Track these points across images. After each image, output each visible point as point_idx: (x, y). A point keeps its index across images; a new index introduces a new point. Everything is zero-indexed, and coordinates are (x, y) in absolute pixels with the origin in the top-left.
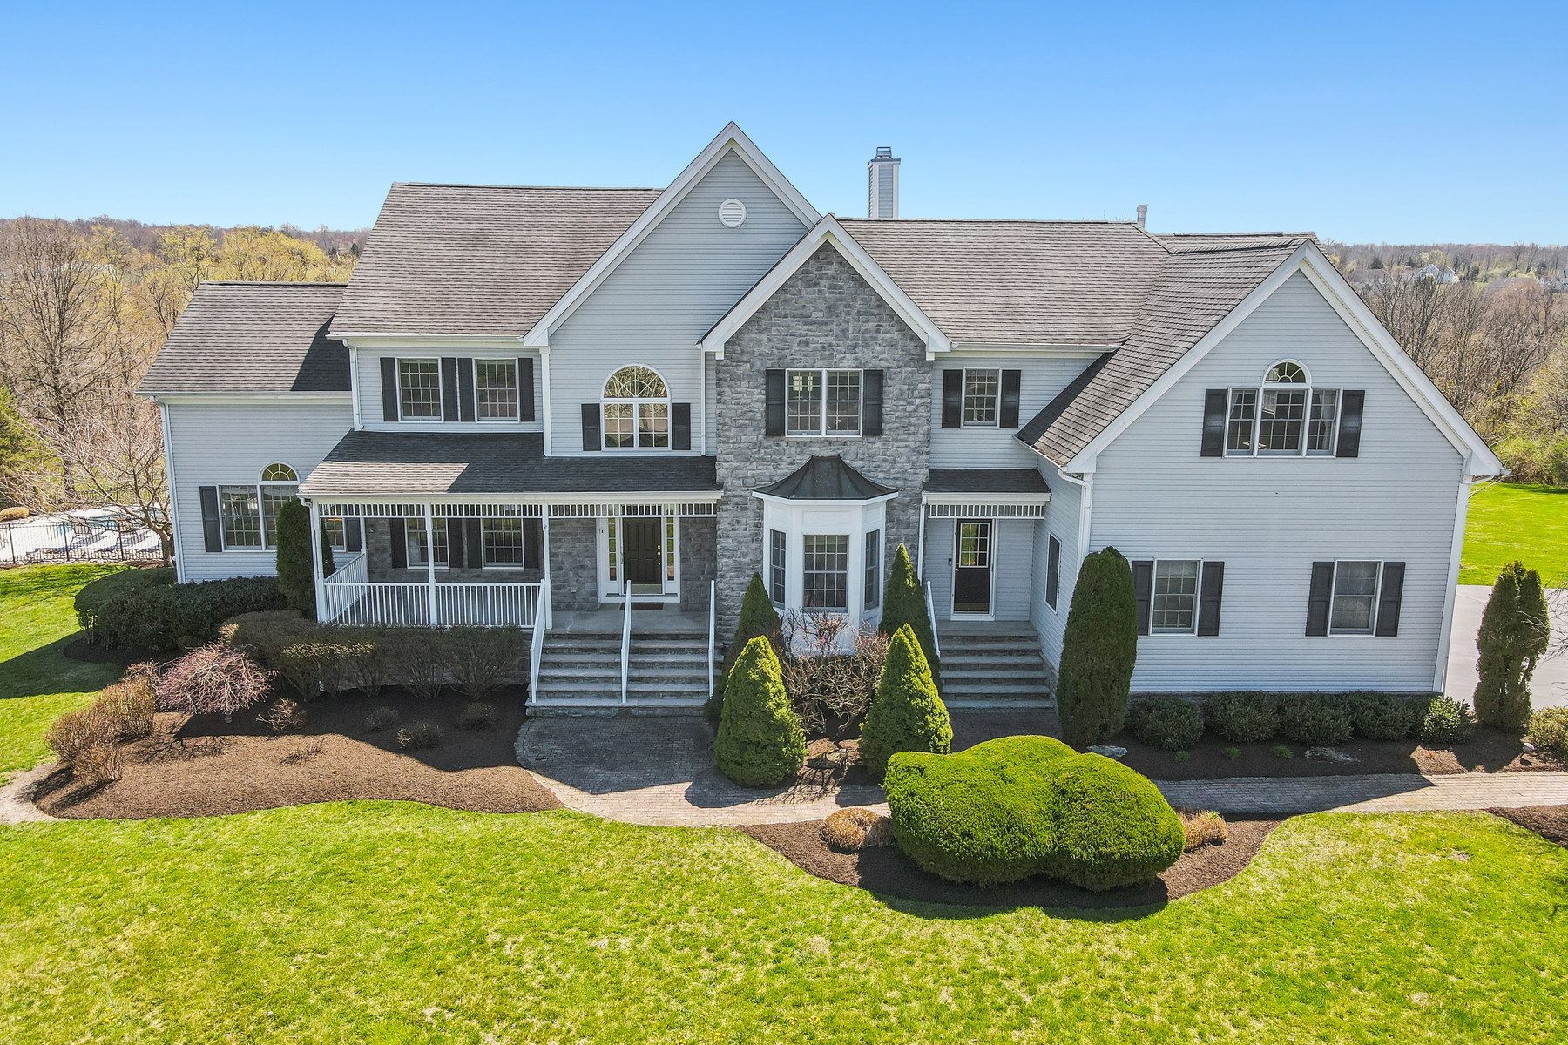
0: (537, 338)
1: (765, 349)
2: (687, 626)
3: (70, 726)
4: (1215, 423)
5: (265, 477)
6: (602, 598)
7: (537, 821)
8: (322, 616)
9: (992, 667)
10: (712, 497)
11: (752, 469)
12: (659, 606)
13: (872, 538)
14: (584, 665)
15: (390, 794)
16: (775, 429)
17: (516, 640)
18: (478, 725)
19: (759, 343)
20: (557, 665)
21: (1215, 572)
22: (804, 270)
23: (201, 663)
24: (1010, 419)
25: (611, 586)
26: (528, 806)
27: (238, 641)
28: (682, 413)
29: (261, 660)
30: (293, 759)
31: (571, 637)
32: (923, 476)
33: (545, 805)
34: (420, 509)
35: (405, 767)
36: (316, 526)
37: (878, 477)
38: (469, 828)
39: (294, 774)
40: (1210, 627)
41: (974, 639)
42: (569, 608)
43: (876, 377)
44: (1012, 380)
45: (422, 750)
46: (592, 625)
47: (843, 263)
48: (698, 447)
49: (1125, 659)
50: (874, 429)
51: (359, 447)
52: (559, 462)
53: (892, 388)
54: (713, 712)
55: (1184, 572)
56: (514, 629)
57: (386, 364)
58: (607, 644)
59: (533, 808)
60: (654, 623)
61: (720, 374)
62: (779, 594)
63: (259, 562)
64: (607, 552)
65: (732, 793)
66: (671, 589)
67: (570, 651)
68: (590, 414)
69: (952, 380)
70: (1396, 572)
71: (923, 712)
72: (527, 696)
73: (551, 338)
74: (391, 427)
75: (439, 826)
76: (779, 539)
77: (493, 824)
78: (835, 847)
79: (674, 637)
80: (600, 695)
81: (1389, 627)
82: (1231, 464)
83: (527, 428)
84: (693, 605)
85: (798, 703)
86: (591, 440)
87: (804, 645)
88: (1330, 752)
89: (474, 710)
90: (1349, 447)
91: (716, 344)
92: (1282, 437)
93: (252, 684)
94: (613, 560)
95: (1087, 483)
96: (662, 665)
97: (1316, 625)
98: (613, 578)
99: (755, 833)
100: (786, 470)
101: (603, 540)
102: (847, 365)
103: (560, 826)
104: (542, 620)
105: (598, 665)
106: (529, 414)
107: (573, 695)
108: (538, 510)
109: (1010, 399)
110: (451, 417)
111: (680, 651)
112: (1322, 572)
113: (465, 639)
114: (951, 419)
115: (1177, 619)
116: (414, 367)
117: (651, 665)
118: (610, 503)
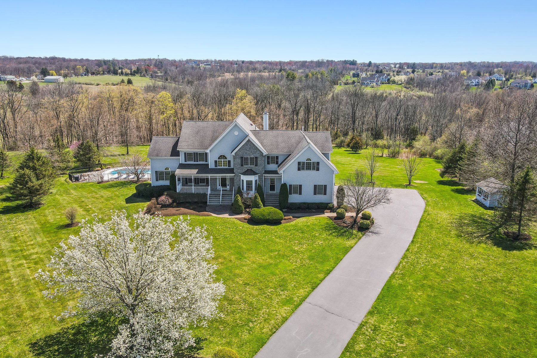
0: (208, 151)
1: (240, 154)
2: (230, 193)
3: (148, 206)
4: (299, 166)
5: (165, 170)
6: (218, 189)
7: (209, 217)
8: (177, 191)
9: (274, 199)
10: (234, 175)
11: (239, 171)
12: (226, 190)
13: (256, 181)
14: (215, 199)
15: (191, 214)
16: (242, 165)
17: (205, 195)
18: (201, 207)
19: (240, 153)
20: (211, 199)
21: (301, 186)
22: (246, 143)
23: (163, 198)
24: (277, 163)
25: (219, 187)
26: (208, 216)
27: (167, 195)
28: (229, 162)
29: (171, 197)
30: (177, 210)
31: (213, 195)
32: (264, 172)
33: (211, 215)
34: (191, 176)
35: (192, 211)
36: (177, 179)
37: (257, 172)
38: (201, 218)
39: (177, 212)
40: (300, 193)
41: (272, 195)
42: (213, 190)
43: (256, 158)
44: (277, 157)
45: (193, 209)
46: (216, 193)
47: (251, 142)
48: (232, 167)
49: (287, 198)
50: (256, 165)
51: (182, 166)
52: (211, 169)
53: (259, 159)
54: (232, 205)
55: (296, 186)
56: (205, 193)
57: (185, 153)
58: (218, 196)
59: (209, 216)
60: (225, 193)
61: (234, 157)
62: (243, 189)
63: (167, 183)
64: (219, 182)
65: (234, 214)
66: (228, 188)
67: (213, 197)
68: (216, 162)
69: (268, 157)
70: (325, 186)
71: (259, 204)
72: (207, 203)
73: (210, 151)
74: (186, 163)
75: (197, 217)
76: (243, 181)
77: (204, 217)
78: (245, 219)
79: (228, 195)
80: (217, 203)
81: (325, 194)
82: (302, 172)
83: (206, 163)
84: (231, 190)
85: (243, 203)
86: (216, 166)
87: (245, 196)
88: (313, 210)
89: (200, 205)
90: (318, 170)
91: (233, 153)
92: (308, 168)
93: (170, 201)
94: (219, 183)
95: (282, 174)
96: (226, 199)
97: (315, 193)
98: (219, 186)
99: (236, 218)
100: (244, 171)
101: (218, 180)
102: (252, 156)
103: (212, 218)
104: (209, 192)
105: (217, 199)
106: (206, 161)
107: (213, 203)
108: (208, 176)
109: (277, 160)
110: (195, 161)
111: (229, 197)
112: (315, 186)
113: (198, 195)
114: (268, 163)
115: (296, 193)
116: (189, 153)
117: (225, 199)
118: (219, 176)
